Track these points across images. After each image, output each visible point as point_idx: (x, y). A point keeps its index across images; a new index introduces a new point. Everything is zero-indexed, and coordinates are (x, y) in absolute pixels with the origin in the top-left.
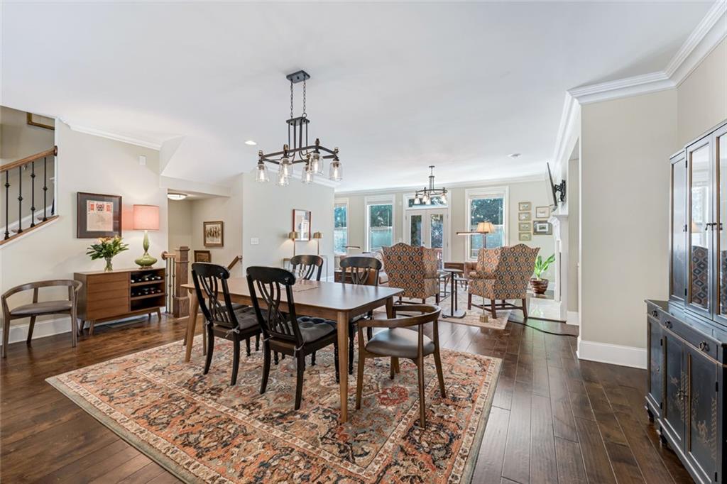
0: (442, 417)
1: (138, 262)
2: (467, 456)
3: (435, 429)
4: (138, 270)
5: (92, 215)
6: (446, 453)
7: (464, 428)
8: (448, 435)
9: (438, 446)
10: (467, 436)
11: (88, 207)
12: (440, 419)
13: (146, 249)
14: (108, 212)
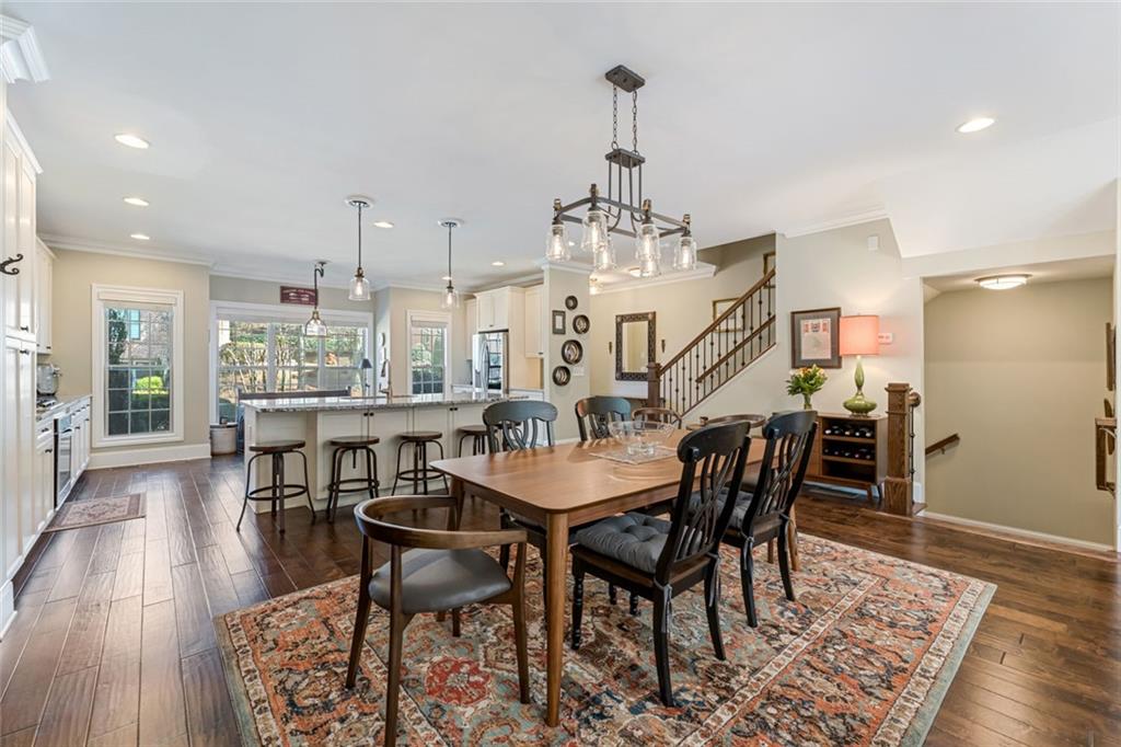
0: (342, 720)
1: (846, 406)
2: (253, 709)
3: (331, 697)
4: (847, 417)
5: (806, 338)
6: (284, 688)
7: (289, 737)
8: (304, 708)
9: (304, 684)
10: (275, 731)
11: (803, 328)
12: (343, 715)
13: (859, 386)
14: (825, 333)
